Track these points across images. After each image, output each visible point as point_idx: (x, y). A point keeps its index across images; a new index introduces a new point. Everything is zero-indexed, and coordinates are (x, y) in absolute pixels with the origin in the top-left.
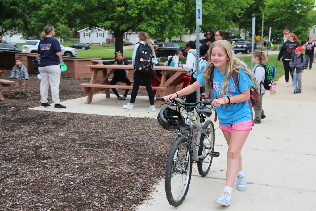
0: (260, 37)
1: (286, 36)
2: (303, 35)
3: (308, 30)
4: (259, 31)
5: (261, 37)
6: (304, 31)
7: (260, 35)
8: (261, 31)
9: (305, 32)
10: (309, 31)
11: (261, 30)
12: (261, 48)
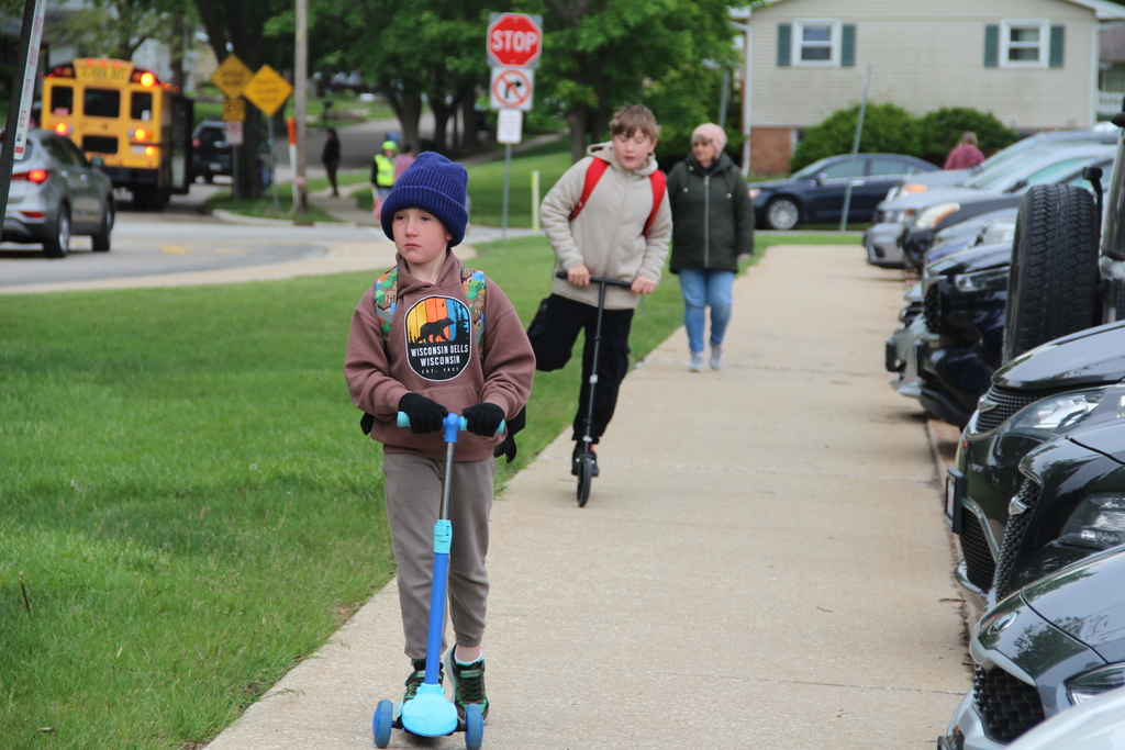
0: (283, 88)
1: (512, 78)
2: (686, 75)
3: (726, 35)
4: (272, 27)
5: (292, 82)
6: (687, 38)
7: (285, 66)
8: (293, 24)
9: (702, 49)
10: (738, 41)
11: (286, 16)
12: (296, 195)
